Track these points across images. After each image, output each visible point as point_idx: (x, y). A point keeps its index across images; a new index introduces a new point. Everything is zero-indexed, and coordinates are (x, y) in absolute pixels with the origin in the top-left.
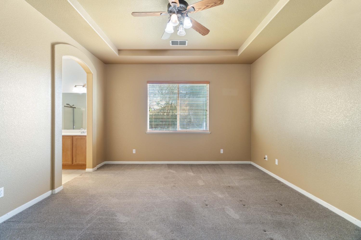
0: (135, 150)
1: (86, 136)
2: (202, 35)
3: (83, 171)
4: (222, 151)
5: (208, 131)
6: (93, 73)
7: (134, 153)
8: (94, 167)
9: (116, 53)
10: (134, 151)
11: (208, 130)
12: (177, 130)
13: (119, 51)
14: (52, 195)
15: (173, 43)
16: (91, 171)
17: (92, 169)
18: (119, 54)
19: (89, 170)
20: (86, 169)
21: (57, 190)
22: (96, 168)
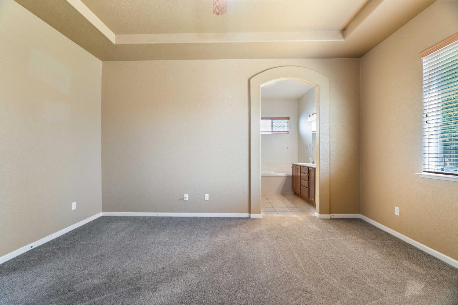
6: (319, 84)
9: (341, 40)
13: (344, 31)
14: (249, 218)
16: (318, 217)
17: (318, 214)
18: (345, 37)
20: (315, 213)
21: (253, 216)
22: (328, 216)
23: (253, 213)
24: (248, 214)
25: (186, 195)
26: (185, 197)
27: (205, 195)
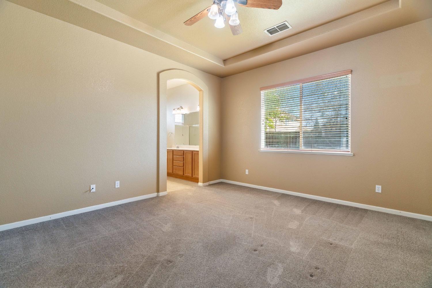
0: (248, 170)
1: (198, 151)
2: (274, 9)
3: (195, 184)
4: (378, 189)
5: (349, 152)
6: (203, 90)
7: (246, 174)
8: (204, 182)
9: (222, 66)
10: (247, 172)
11: (349, 150)
12: (300, 149)
13: (225, 61)
15: (272, 31)
16: (202, 186)
17: (202, 184)
18: (225, 65)
19: (200, 184)
20: (199, 183)
21: (161, 194)
22: (207, 184)
23: (161, 192)
24: (156, 194)
25: (93, 186)
26: (91, 188)
27: (116, 182)
